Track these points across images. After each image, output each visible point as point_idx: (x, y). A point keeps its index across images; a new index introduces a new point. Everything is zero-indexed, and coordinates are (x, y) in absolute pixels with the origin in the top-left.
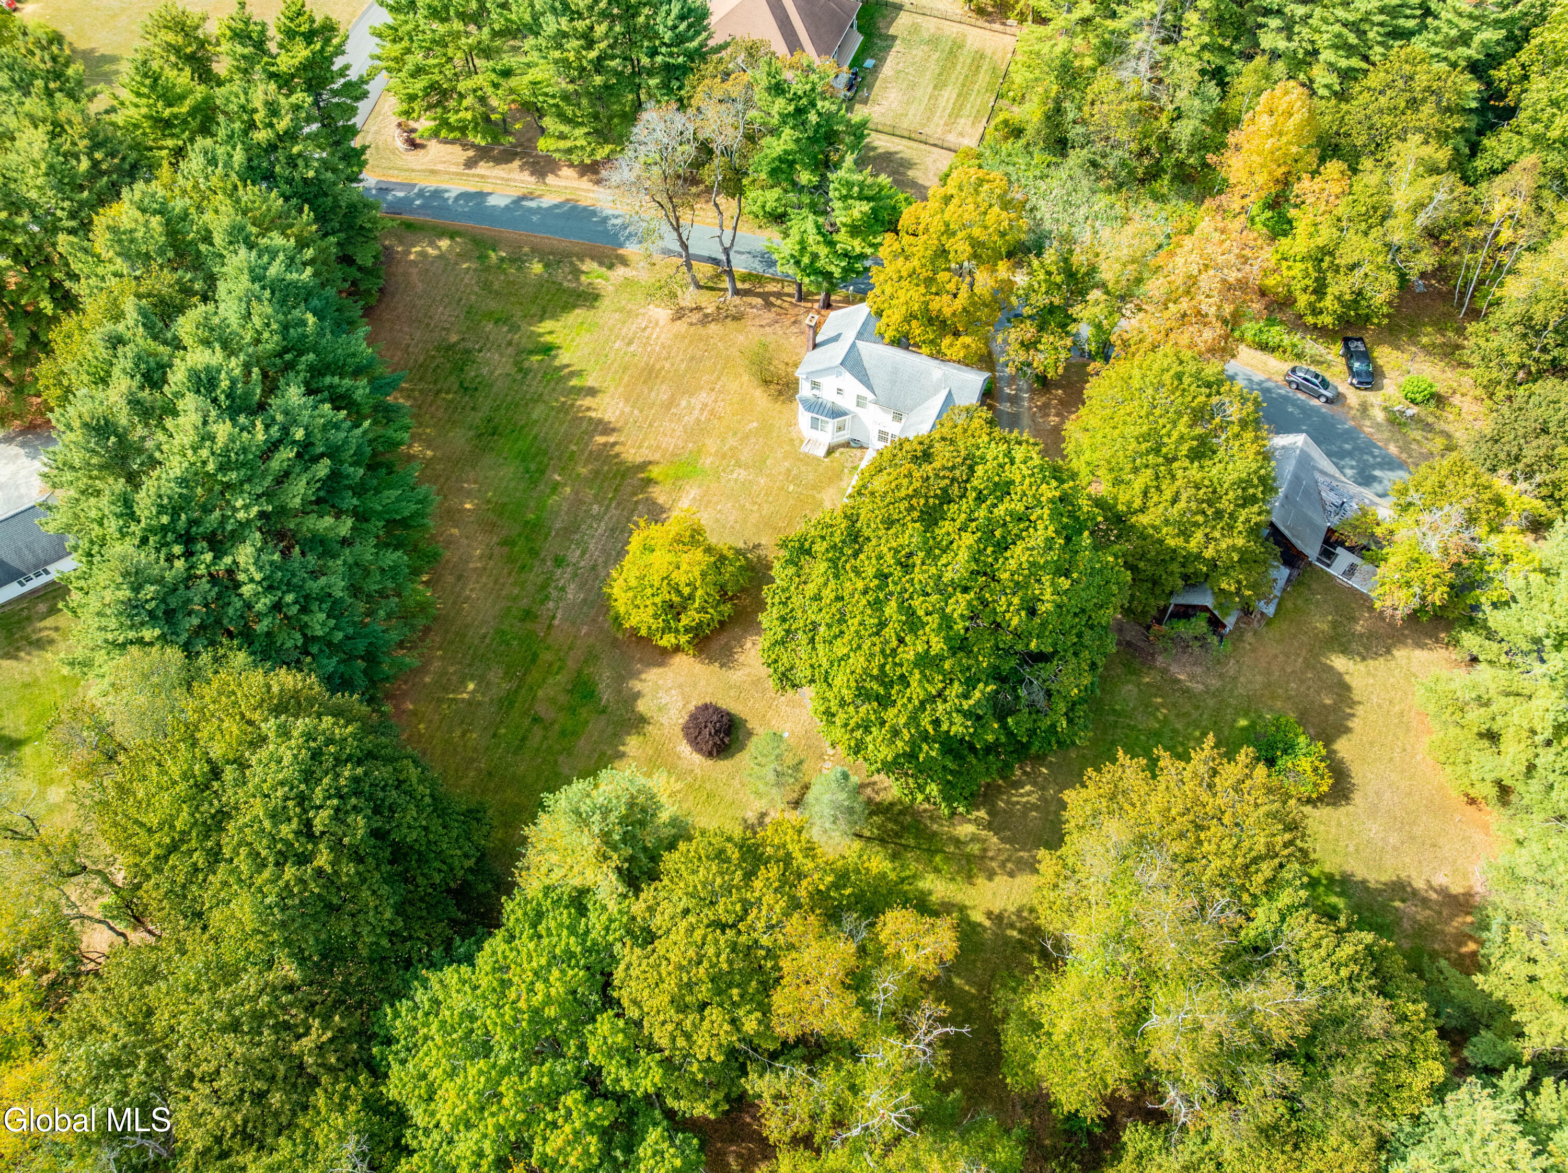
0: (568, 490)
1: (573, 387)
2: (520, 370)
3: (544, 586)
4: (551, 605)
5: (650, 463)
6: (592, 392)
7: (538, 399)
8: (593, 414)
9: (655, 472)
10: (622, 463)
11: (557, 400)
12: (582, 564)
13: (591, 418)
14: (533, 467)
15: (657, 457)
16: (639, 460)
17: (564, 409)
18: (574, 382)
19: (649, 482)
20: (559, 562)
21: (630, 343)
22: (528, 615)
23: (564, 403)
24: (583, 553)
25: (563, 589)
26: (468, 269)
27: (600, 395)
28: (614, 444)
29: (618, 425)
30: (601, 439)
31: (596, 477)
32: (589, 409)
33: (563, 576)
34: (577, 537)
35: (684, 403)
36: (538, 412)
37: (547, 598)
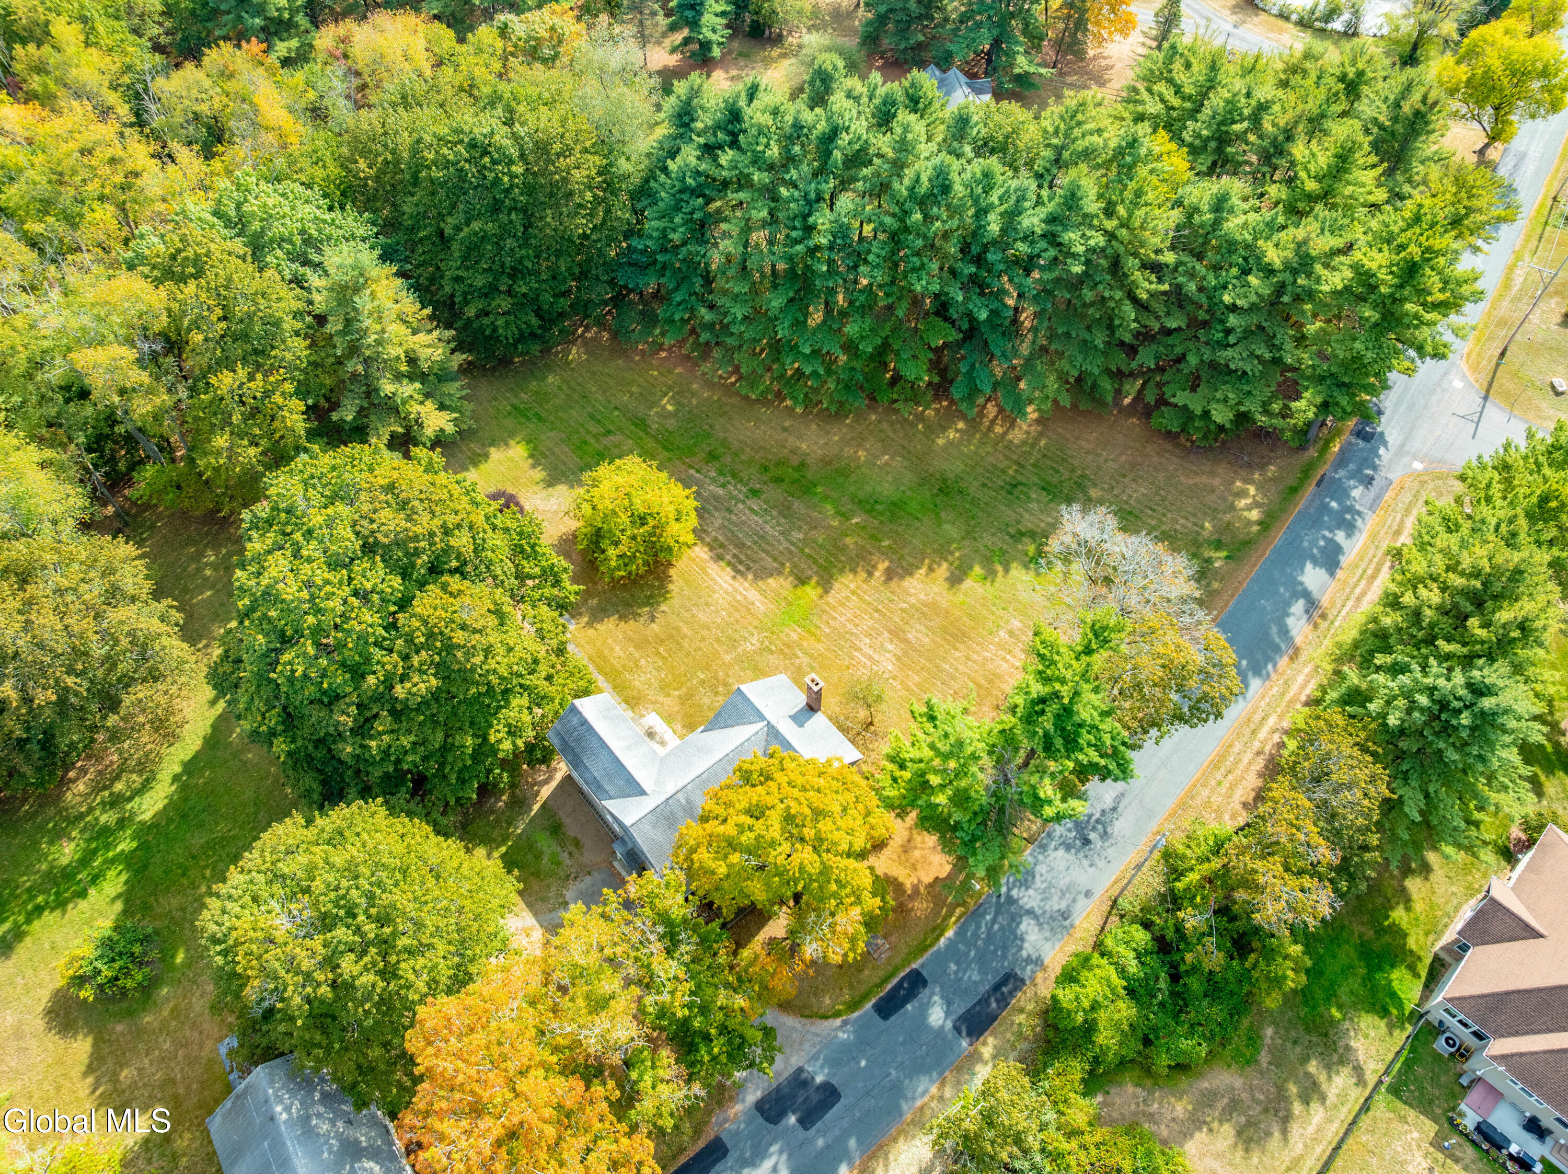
0: (835, 524)
1: (971, 568)
2: (1022, 534)
3: (734, 475)
4: (713, 474)
5: (826, 592)
6: (955, 580)
7: (969, 534)
8: (923, 571)
9: (811, 592)
10: (842, 571)
11: (959, 549)
12: (741, 506)
13: (918, 568)
14: (879, 507)
15: (830, 598)
16: (837, 585)
17: (943, 553)
18: (977, 570)
19: (802, 581)
20: (755, 493)
21: (1011, 633)
22: (712, 456)
23: (952, 553)
24: (752, 510)
25: (723, 486)
26: (1202, 527)
27: (947, 585)
28: (870, 574)
29: (893, 584)
30: (883, 566)
31: (836, 546)
32: (931, 570)
33: (737, 490)
34: (774, 513)
35: (890, 647)
36: (951, 530)
37: (721, 473)
